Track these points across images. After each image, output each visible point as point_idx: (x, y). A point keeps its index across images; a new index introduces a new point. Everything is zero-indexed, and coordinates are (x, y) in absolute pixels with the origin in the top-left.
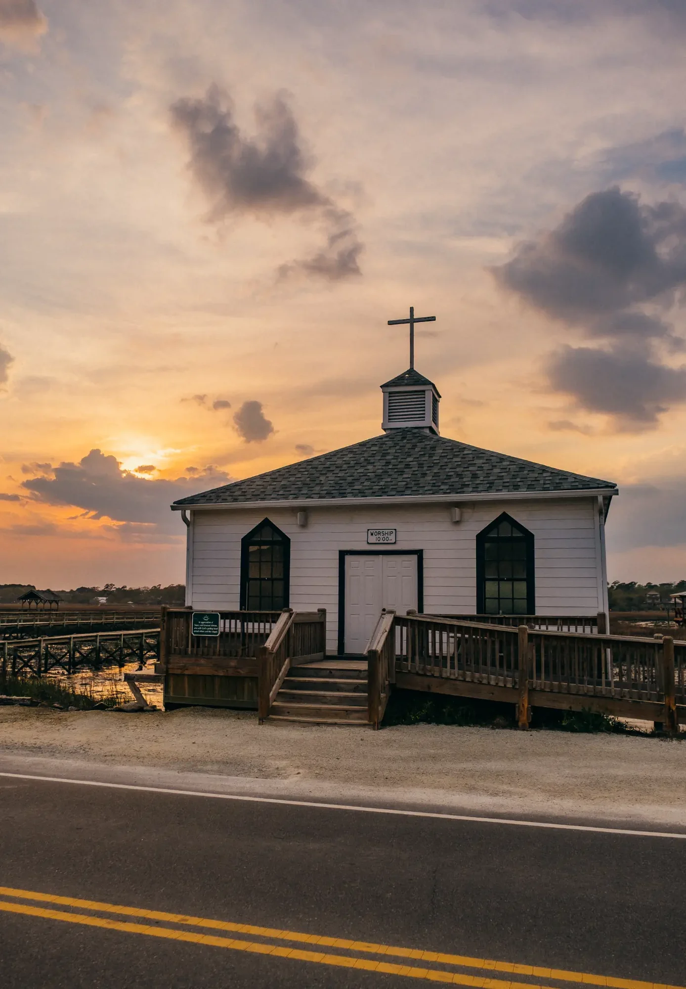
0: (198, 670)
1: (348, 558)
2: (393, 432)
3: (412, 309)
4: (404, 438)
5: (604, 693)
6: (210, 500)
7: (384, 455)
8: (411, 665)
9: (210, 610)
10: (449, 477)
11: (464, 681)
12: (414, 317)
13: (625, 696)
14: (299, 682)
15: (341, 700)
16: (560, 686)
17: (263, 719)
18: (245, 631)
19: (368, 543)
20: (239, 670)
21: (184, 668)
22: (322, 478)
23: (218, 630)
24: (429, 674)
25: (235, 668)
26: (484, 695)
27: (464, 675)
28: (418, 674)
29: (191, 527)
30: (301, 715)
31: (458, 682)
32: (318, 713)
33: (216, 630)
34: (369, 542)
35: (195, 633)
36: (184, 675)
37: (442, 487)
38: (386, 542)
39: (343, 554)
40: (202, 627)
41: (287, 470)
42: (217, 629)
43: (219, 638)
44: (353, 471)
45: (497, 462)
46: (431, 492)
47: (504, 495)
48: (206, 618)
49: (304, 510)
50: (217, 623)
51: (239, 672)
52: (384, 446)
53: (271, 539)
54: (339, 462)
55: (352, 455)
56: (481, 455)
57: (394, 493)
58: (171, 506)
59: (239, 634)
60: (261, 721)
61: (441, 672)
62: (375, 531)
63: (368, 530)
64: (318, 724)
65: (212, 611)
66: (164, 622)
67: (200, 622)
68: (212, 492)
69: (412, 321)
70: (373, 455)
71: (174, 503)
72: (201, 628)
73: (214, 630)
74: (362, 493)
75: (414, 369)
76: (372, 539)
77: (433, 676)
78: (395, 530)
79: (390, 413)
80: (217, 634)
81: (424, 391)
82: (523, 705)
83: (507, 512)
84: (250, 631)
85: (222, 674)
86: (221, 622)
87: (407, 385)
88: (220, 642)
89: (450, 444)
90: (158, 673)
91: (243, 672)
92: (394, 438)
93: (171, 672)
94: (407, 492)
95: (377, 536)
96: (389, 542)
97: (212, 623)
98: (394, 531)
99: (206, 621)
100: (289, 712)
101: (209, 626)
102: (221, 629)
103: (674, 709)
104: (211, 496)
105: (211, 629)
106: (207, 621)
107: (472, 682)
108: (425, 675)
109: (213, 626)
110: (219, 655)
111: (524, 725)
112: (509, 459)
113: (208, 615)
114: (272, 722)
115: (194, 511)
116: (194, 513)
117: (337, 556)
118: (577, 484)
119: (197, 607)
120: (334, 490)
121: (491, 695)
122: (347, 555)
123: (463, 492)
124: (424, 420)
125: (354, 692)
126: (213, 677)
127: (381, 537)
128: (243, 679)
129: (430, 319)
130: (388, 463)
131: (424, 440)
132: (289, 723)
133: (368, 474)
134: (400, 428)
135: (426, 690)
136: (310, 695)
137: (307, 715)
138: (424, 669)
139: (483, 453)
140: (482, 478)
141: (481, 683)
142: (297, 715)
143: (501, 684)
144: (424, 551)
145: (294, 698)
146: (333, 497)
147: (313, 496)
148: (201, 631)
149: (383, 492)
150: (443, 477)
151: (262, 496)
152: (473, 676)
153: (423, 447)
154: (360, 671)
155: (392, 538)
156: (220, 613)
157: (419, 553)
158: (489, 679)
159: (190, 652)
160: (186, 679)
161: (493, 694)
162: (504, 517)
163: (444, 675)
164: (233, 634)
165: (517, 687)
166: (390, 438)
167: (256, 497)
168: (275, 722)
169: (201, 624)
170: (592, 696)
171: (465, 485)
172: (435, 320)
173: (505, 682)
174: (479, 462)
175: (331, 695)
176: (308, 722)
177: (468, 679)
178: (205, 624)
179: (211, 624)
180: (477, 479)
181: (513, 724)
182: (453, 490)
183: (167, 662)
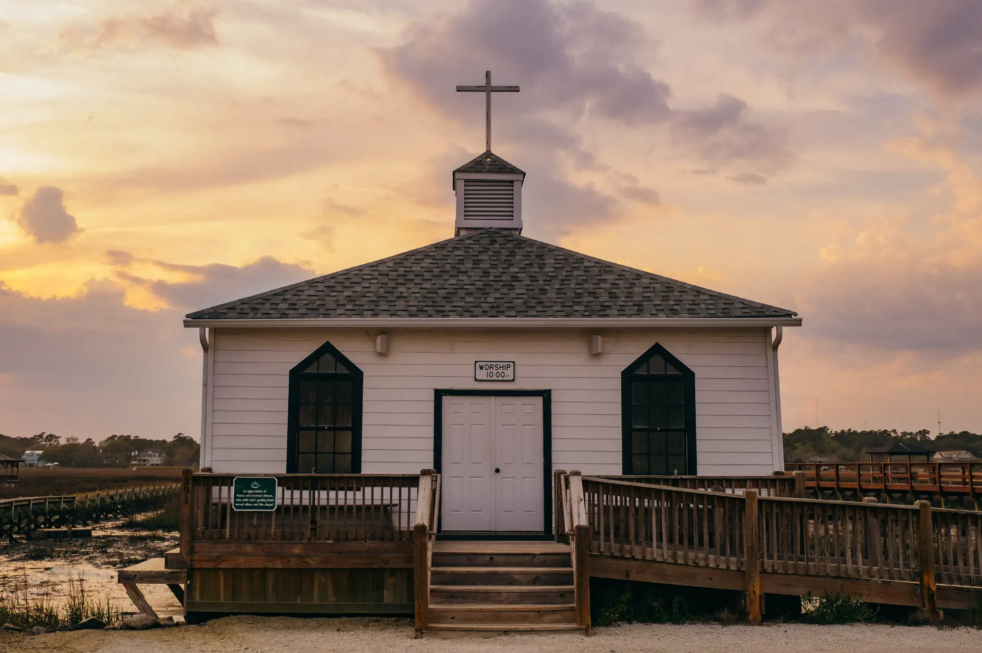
0: (242, 562)
1: (446, 400)
2: (476, 233)
3: (488, 75)
4: (493, 242)
5: (850, 572)
6: (242, 314)
7: (477, 262)
8: (604, 544)
9: (262, 474)
10: (579, 296)
11: (676, 563)
12: (491, 85)
13: (874, 576)
14: (453, 573)
15: (523, 597)
16: (795, 566)
17: (422, 630)
18: (316, 503)
19: (476, 380)
20: (307, 560)
21: (219, 558)
22: (401, 289)
23: (274, 502)
24: (627, 556)
25: (299, 556)
26: (701, 582)
27: (674, 556)
28: (613, 557)
29: (210, 352)
30: (472, 621)
31: (665, 566)
32: (497, 616)
33: (271, 503)
34: (478, 379)
35: (237, 507)
36: (220, 569)
37: (576, 308)
38: (500, 378)
39: (439, 394)
40: (248, 498)
41: (345, 276)
42: (273, 500)
43: (274, 514)
44: (442, 282)
45: (633, 279)
46: (564, 314)
47: (662, 320)
48: (255, 485)
49: (384, 331)
50: (273, 493)
51: (307, 562)
52: (471, 250)
53: (334, 372)
54: (416, 268)
55: (430, 261)
56: (608, 269)
57: (514, 313)
58: (184, 321)
59: (305, 508)
60: (420, 634)
61: (644, 553)
62: (485, 363)
63: (476, 362)
64: (506, 632)
65: (266, 475)
66: (188, 491)
67: (245, 491)
68: (243, 302)
69: (488, 89)
70: (461, 262)
71: (187, 316)
72: (247, 500)
73: (269, 503)
74: (466, 312)
75: (492, 152)
76: (482, 374)
77: (633, 558)
78: (514, 362)
79: (467, 209)
80: (272, 508)
81: (512, 182)
82: (754, 592)
83: (659, 343)
84: (323, 503)
85: (280, 566)
86: (279, 490)
87: (490, 172)
88: (276, 520)
89: (561, 253)
90: (169, 569)
91: (313, 562)
92: (479, 241)
93: (197, 566)
94: (531, 313)
95: (489, 371)
96: (505, 378)
97: (265, 492)
98: (512, 364)
99: (254, 489)
100: (453, 618)
101: (261, 496)
102: (278, 502)
103: (934, 589)
104: (243, 309)
105: (263, 500)
106: (257, 489)
107: (686, 565)
108: (622, 558)
109: (266, 496)
110: (274, 538)
111: (755, 619)
112: (648, 276)
113: (258, 480)
114: (435, 632)
115: (215, 328)
116: (215, 332)
117: (432, 397)
118: (748, 310)
119: (219, 469)
120: (425, 306)
121: (709, 581)
122: (446, 395)
123: (607, 316)
124: (513, 220)
125: (534, 584)
126: (265, 570)
127: (495, 372)
128: (312, 571)
129: (512, 89)
130: (486, 273)
131: (522, 246)
132: (462, 633)
133: (466, 287)
134: (482, 228)
135: (624, 578)
136: (477, 592)
137: (481, 620)
138: (621, 550)
139: (610, 267)
140: (623, 299)
141: (697, 565)
142: (466, 620)
143: (723, 566)
144: (553, 393)
145: (452, 597)
146: (430, 316)
147: (398, 313)
148: (247, 504)
149: (497, 311)
150: (571, 294)
151: (322, 311)
152: (685, 557)
153: (525, 254)
154: (534, 555)
155: (509, 374)
156: (276, 478)
157: (546, 395)
158: (706, 559)
159: (228, 536)
160: (221, 574)
161: (711, 579)
162: (657, 350)
163: (649, 557)
164: (296, 508)
165: (743, 569)
166: (474, 241)
167: (313, 311)
168: (441, 633)
169: (247, 493)
170: (835, 578)
171: (604, 307)
172: (518, 91)
173: (727, 562)
174: (610, 277)
175: (508, 590)
176: (492, 631)
177: (680, 561)
178: (252, 493)
179: (263, 494)
180: (618, 299)
181: (741, 617)
182: (589, 312)
183: (192, 551)
